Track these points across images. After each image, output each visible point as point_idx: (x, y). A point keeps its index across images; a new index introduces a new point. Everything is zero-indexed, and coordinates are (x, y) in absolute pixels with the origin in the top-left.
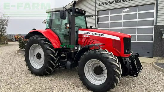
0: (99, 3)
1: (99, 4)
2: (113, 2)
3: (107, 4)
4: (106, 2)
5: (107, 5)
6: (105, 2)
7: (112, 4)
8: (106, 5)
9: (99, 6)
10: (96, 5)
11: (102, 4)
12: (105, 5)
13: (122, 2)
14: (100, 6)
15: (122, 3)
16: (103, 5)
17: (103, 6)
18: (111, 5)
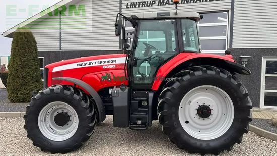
0: (128, 3)
1: (127, 5)
2: (155, 3)
3: (142, 6)
4: (141, 2)
5: (143, 8)
6: (139, 3)
7: (152, 6)
8: (141, 8)
9: (127, 7)
10: (121, 6)
11: (134, 5)
12: (139, 7)
13: (171, 4)
14: (130, 9)
15: (170, 6)
16: (136, 7)
17: (134, 8)
18: (150, 7)
